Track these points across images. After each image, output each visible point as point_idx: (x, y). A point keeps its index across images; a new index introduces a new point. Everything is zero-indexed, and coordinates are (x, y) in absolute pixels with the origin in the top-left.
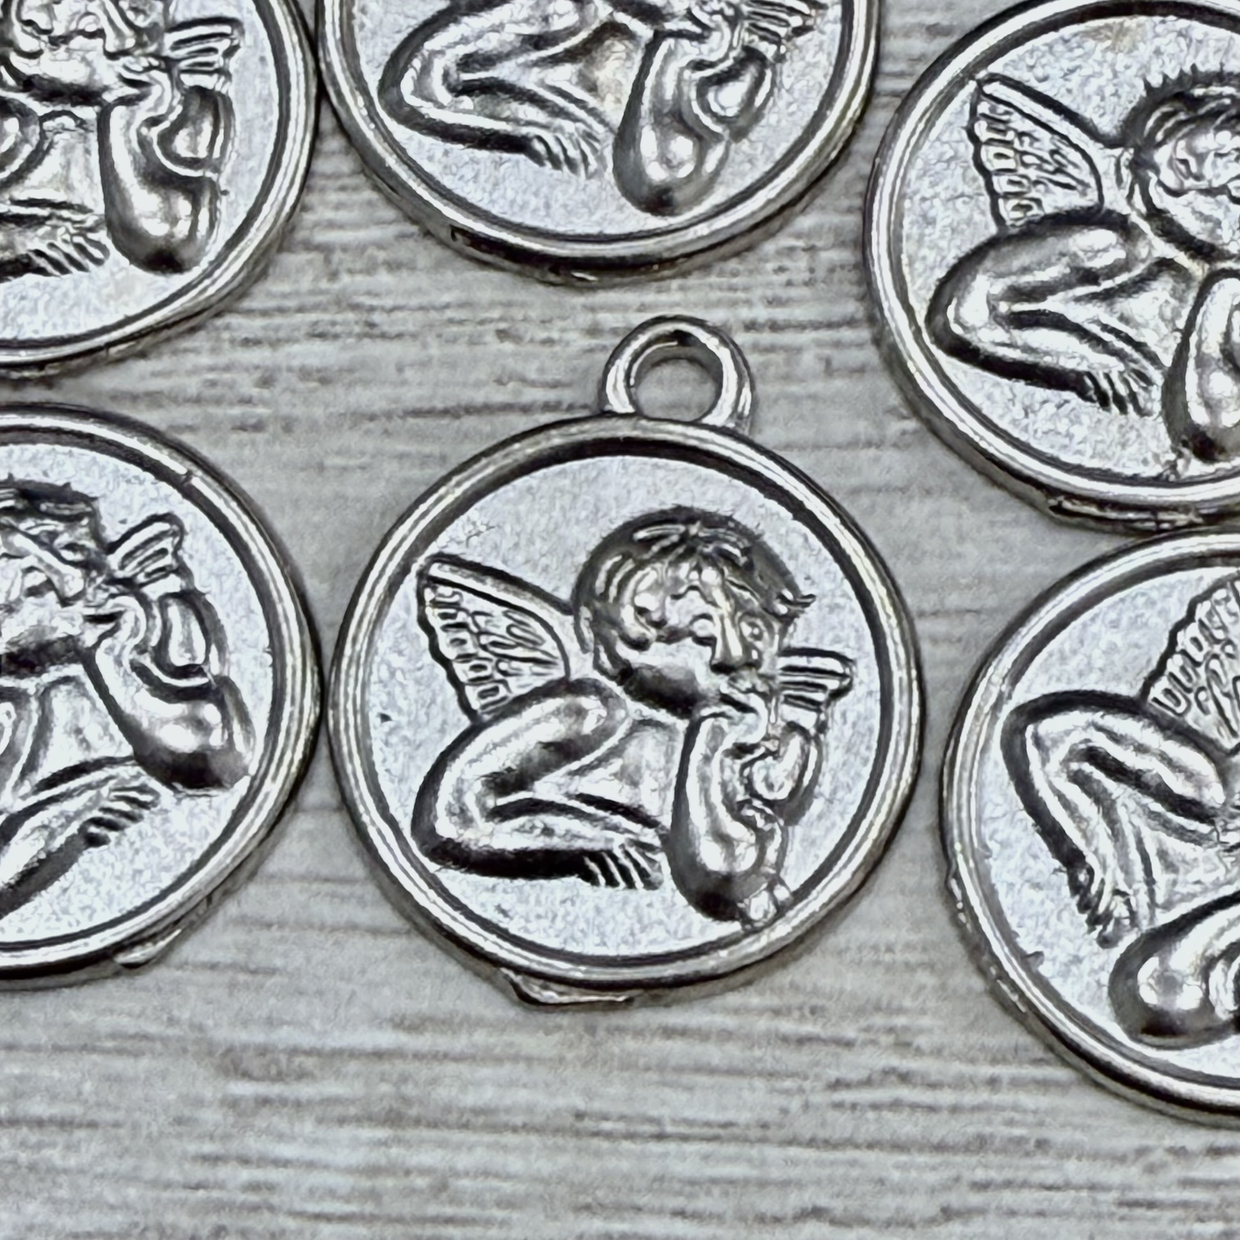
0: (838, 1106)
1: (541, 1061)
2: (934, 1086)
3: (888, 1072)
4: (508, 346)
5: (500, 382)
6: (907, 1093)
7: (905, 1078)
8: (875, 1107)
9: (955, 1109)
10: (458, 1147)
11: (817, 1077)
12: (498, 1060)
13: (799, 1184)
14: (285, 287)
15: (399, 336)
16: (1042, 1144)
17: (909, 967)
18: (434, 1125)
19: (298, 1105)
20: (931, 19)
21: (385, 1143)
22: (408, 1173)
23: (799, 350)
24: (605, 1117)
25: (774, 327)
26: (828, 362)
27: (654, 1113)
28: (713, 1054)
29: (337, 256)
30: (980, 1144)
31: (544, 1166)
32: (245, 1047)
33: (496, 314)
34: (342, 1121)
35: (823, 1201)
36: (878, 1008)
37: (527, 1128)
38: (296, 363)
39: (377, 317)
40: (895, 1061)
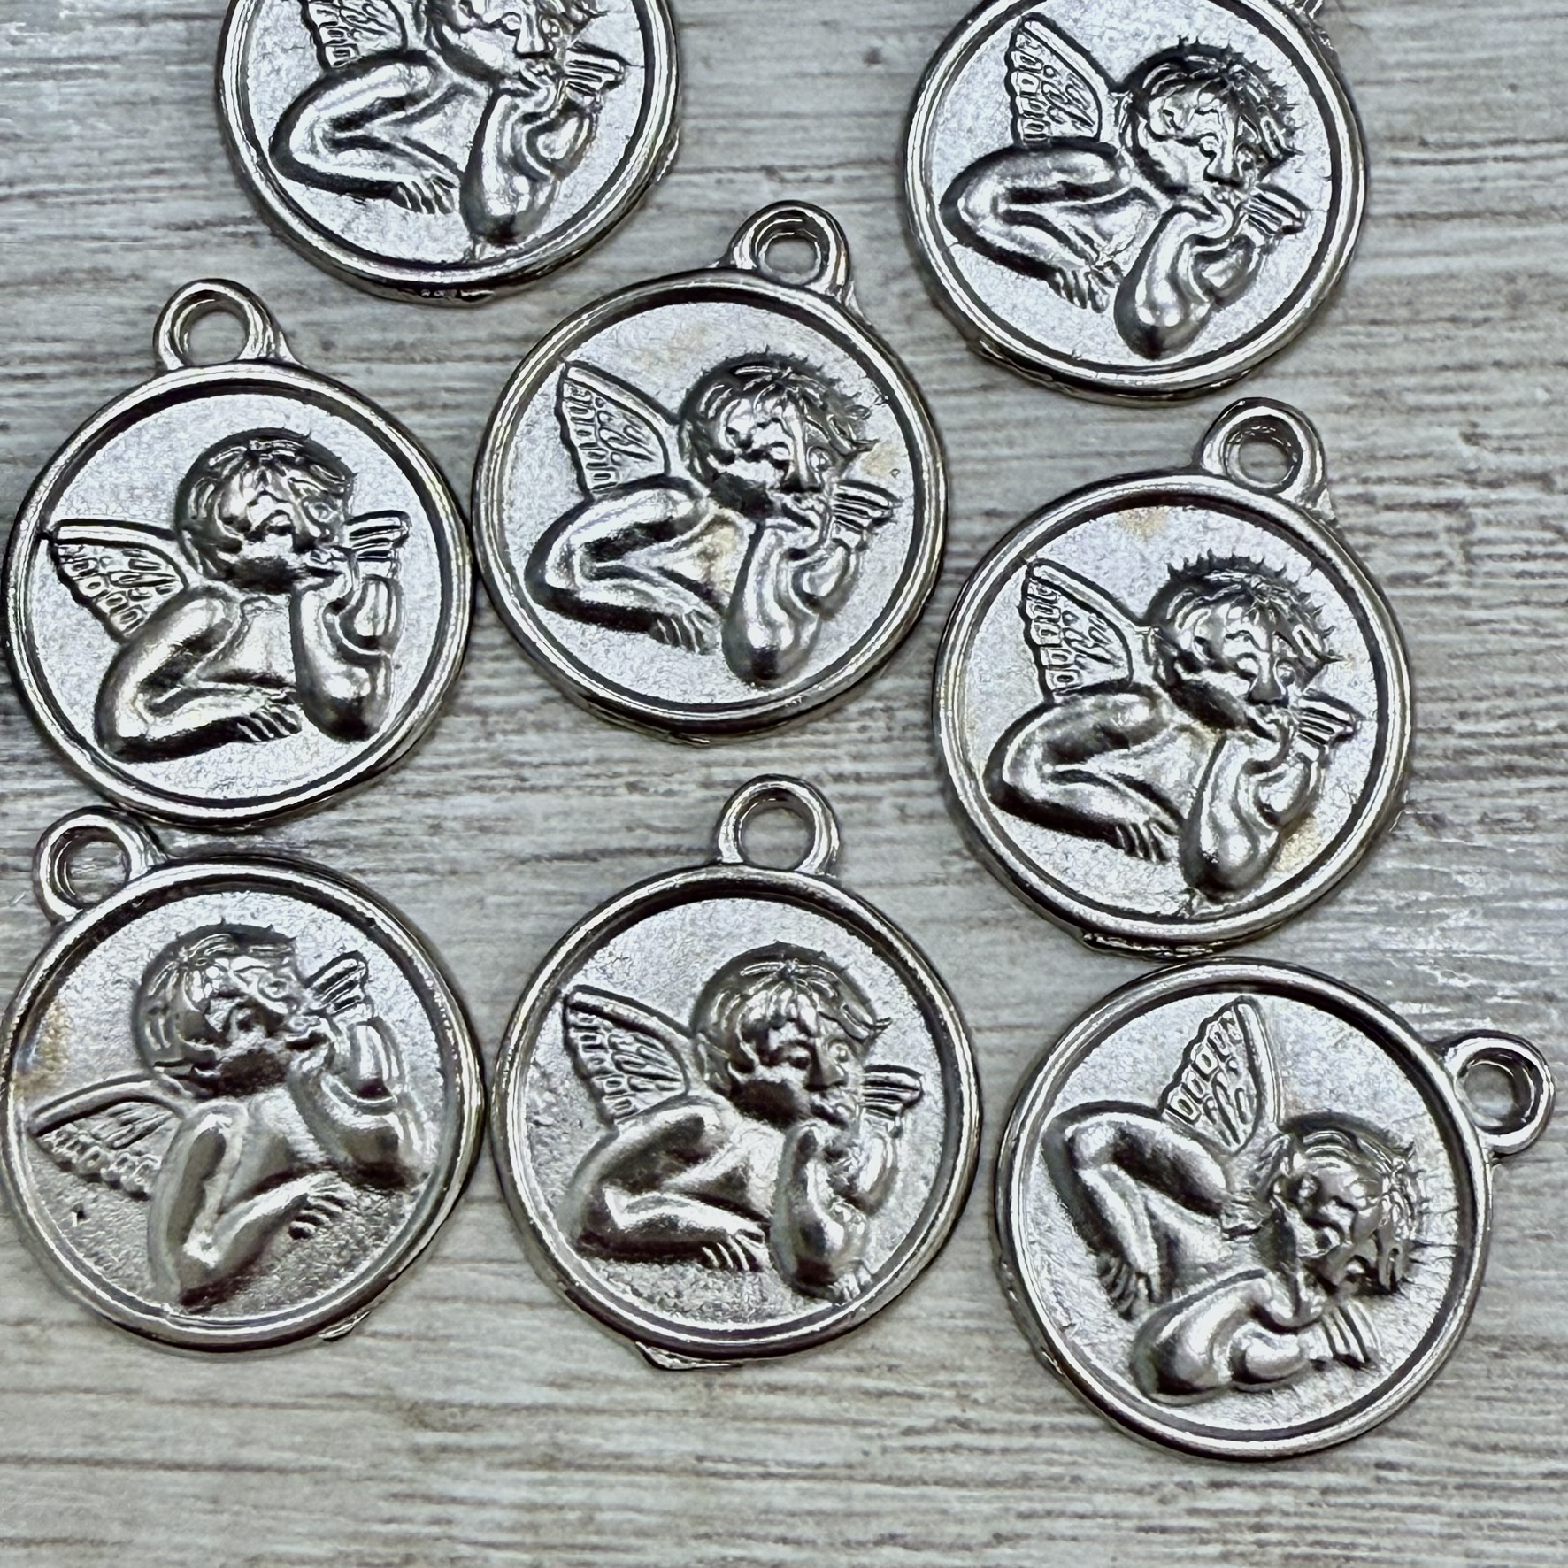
0: (911, 1449)
1: (668, 1412)
2: (990, 1431)
3: (949, 1421)
4: (636, 797)
5: (630, 829)
6: (966, 1438)
7: (964, 1425)
8: (941, 1450)
9: (1005, 1451)
10: (600, 1486)
11: (894, 1425)
12: (633, 1413)
13: (877, 1514)
14: (451, 747)
15: (545, 789)
16: (1076, 1480)
17: (969, 1331)
18: (580, 1468)
19: (470, 1451)
20: (990, 505)
21: (544, 1483)
22: (561, 1508)
23: (879, 799)
24: (721, 1460)
25: (858, 778)
26: (902, 809)
27: (759, 1456)
28: (808, 1406)
29: (492, 719)
30: (1025, 1481)
31: (672, 1501)
32: (427, 1403)
33: (624, 769)
34: (508, 1465)
35: (898, 1529)
36: (943, 1367)
37: (659, 1470)
38: (460, 813)
39: (527, 772)
40: (955, 1411)
